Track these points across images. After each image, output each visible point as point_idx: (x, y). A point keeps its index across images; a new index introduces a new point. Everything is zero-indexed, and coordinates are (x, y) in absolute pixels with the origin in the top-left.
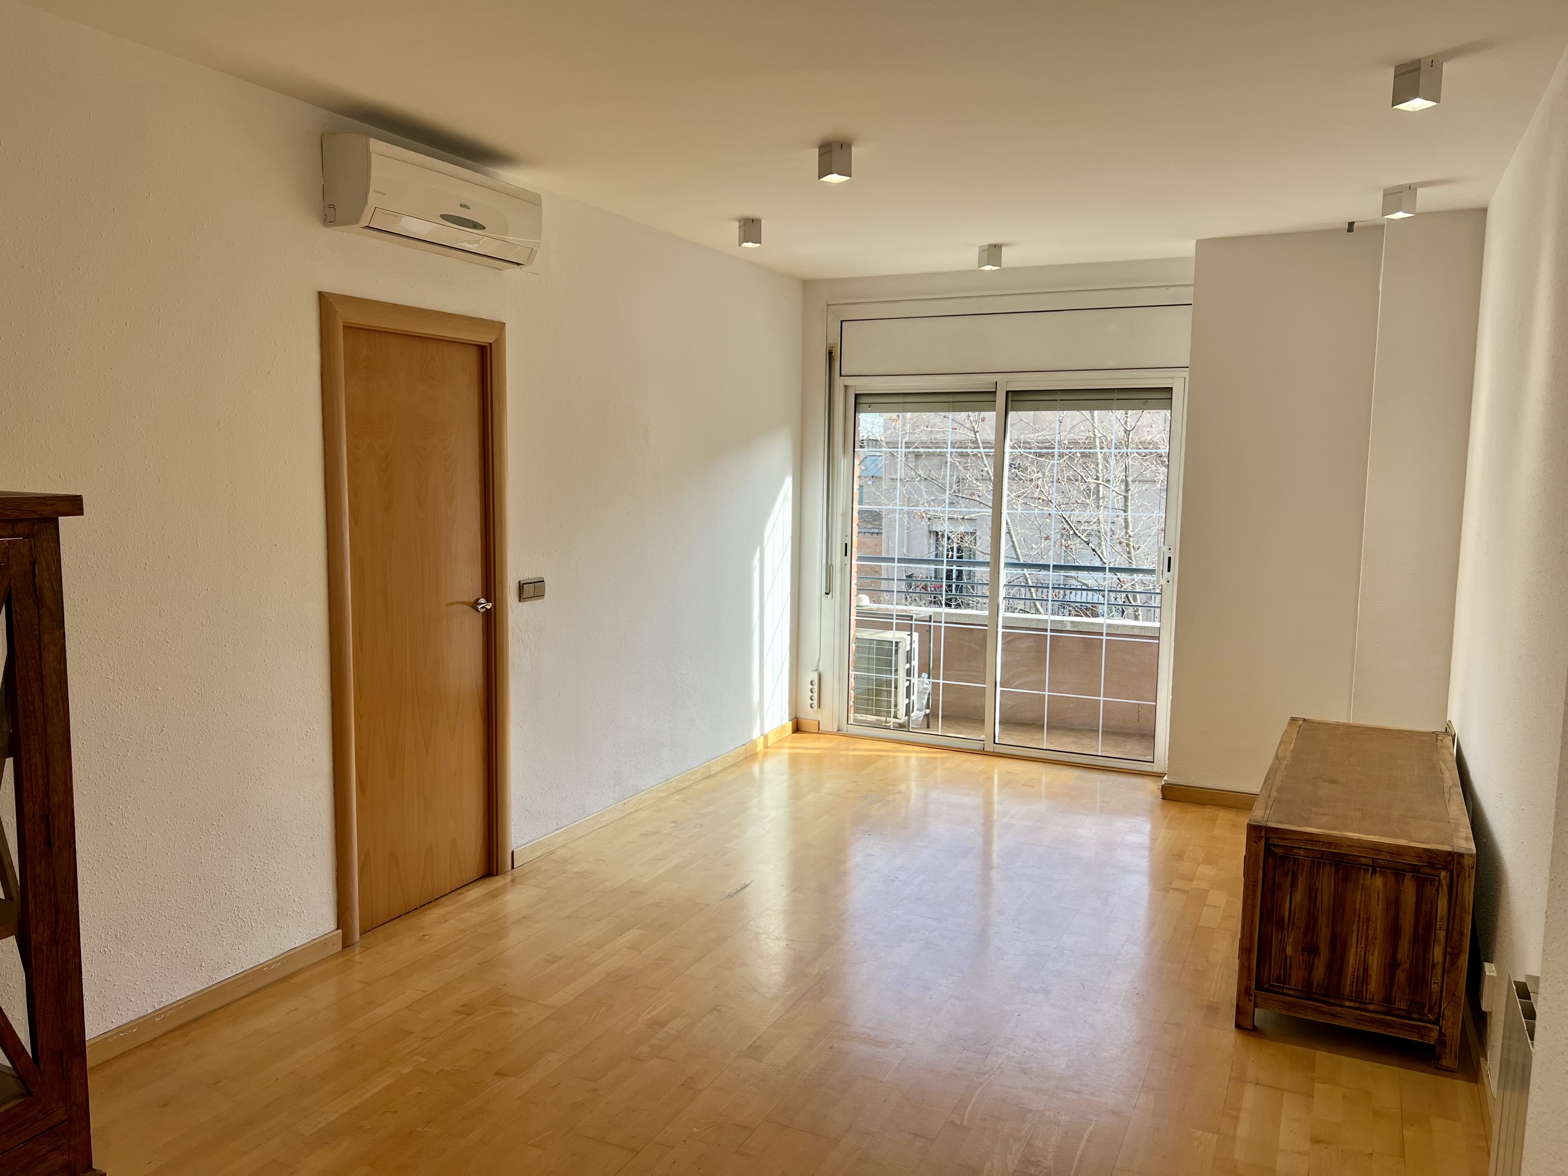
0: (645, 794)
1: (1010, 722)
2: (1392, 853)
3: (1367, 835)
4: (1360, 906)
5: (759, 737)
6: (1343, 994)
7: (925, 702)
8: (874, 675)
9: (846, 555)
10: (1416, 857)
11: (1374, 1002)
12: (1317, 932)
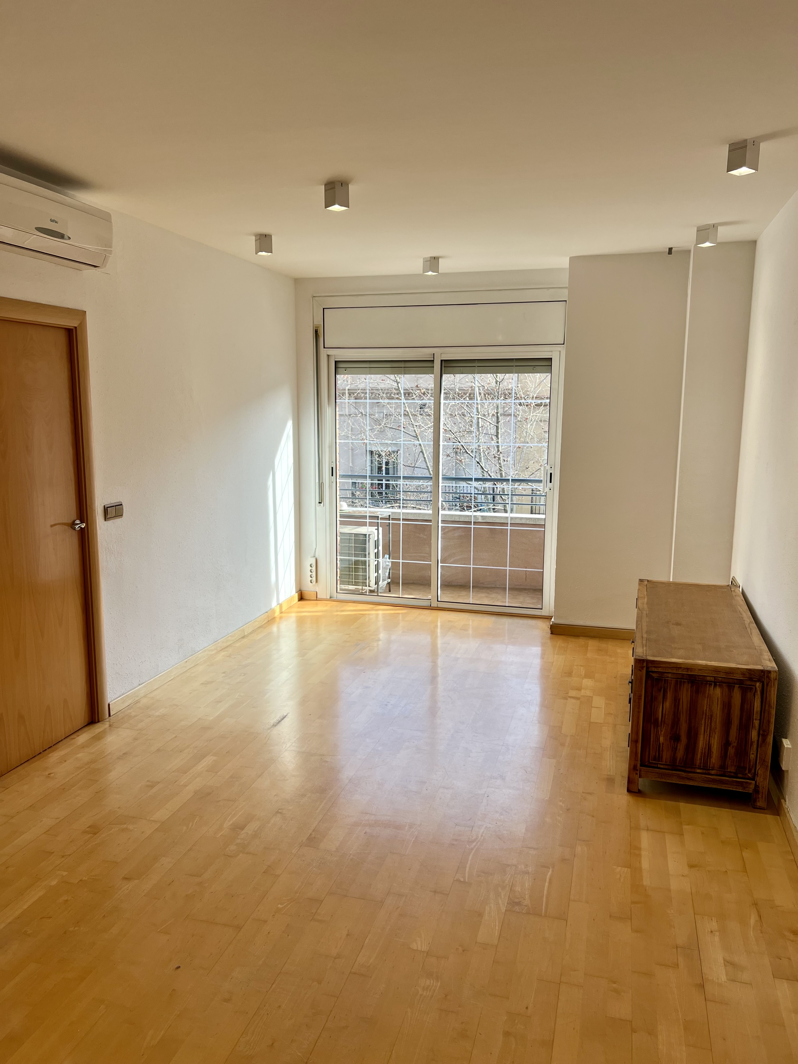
0: (200, 653)
1: (447, 585)
2: (727, 673)
3: (710, 661)
4: (707, 708)
5: (276, 606)
6: (695, 765)
7: (387, 574)
8: (353, 558)
9: (332, 475)
10: (742, 674)
11: (715, 769)
12: (679, 727)
